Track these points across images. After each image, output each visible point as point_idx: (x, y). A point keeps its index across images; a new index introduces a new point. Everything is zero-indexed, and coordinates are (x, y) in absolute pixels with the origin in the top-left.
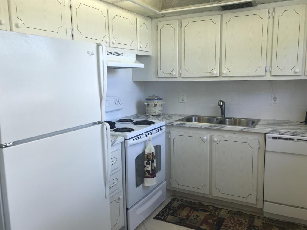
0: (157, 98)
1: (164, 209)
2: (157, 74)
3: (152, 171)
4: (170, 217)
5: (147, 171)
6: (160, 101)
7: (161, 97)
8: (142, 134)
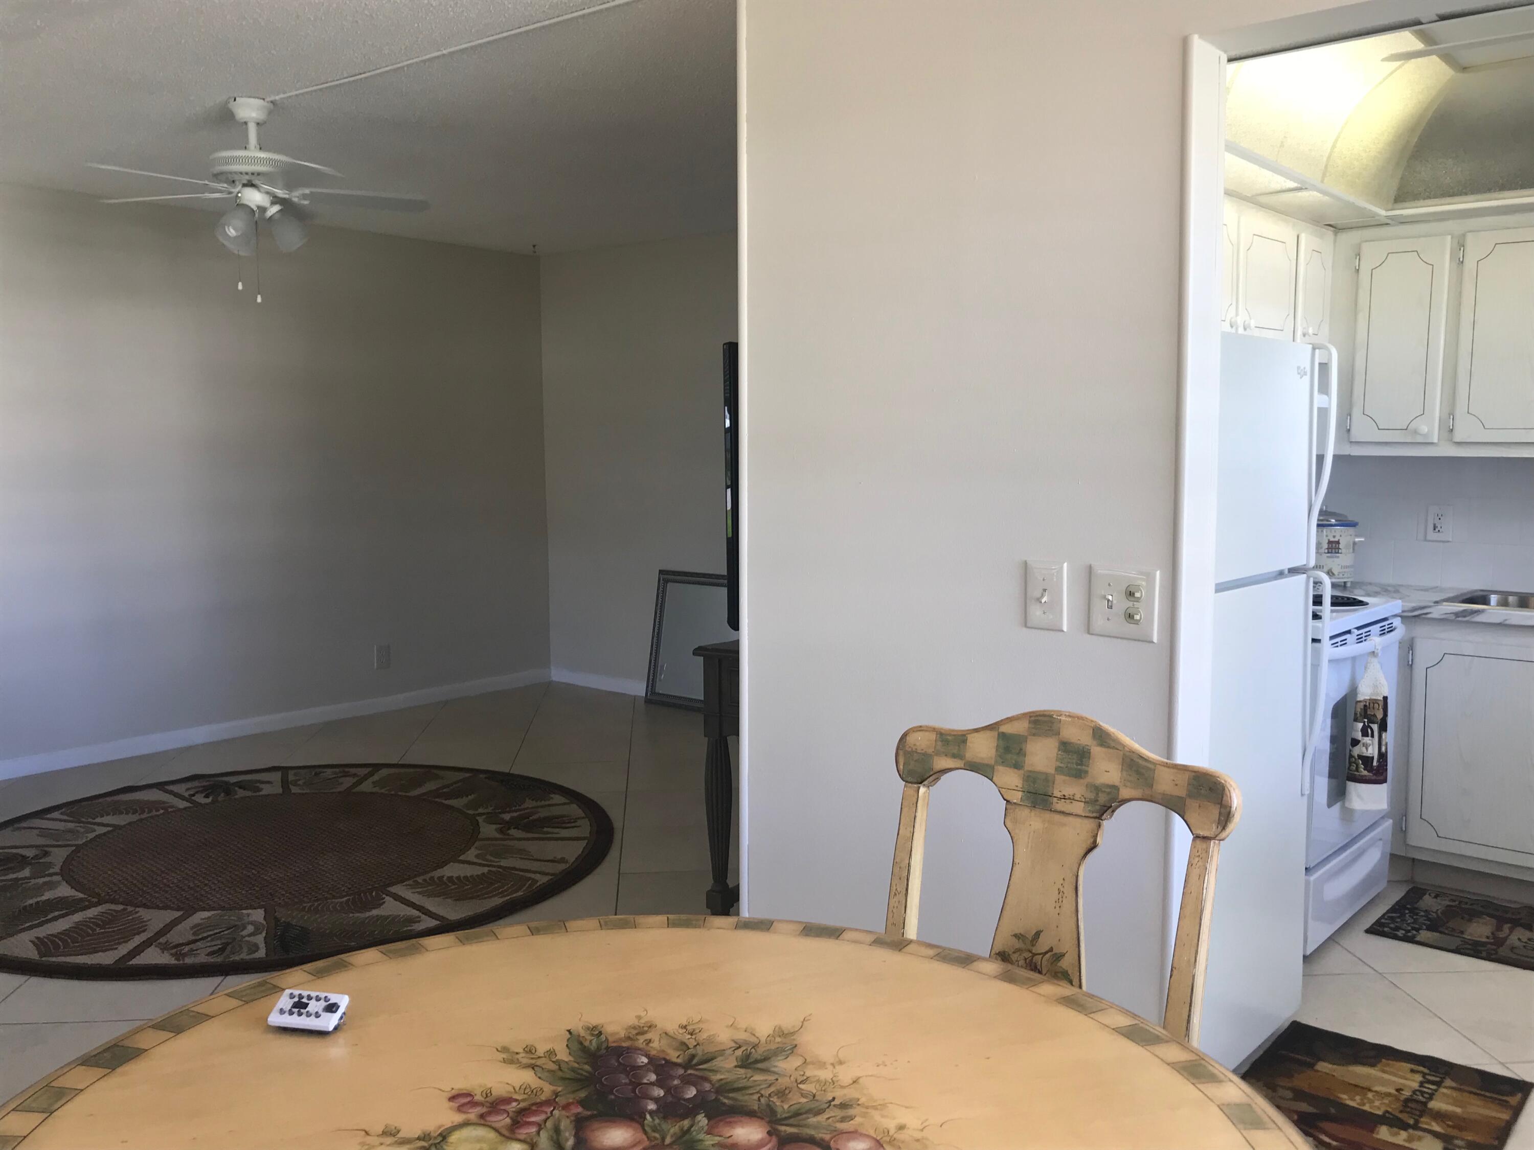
0: (1340, 519)
1: (1392, 910)
2: (1349, 431)
3: (1378, 761)
4: (1424, 935)
5: (1360, 757)
6: (1351, 530)
7: (1351, 518)
8: (1349, 632)
